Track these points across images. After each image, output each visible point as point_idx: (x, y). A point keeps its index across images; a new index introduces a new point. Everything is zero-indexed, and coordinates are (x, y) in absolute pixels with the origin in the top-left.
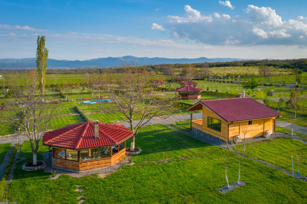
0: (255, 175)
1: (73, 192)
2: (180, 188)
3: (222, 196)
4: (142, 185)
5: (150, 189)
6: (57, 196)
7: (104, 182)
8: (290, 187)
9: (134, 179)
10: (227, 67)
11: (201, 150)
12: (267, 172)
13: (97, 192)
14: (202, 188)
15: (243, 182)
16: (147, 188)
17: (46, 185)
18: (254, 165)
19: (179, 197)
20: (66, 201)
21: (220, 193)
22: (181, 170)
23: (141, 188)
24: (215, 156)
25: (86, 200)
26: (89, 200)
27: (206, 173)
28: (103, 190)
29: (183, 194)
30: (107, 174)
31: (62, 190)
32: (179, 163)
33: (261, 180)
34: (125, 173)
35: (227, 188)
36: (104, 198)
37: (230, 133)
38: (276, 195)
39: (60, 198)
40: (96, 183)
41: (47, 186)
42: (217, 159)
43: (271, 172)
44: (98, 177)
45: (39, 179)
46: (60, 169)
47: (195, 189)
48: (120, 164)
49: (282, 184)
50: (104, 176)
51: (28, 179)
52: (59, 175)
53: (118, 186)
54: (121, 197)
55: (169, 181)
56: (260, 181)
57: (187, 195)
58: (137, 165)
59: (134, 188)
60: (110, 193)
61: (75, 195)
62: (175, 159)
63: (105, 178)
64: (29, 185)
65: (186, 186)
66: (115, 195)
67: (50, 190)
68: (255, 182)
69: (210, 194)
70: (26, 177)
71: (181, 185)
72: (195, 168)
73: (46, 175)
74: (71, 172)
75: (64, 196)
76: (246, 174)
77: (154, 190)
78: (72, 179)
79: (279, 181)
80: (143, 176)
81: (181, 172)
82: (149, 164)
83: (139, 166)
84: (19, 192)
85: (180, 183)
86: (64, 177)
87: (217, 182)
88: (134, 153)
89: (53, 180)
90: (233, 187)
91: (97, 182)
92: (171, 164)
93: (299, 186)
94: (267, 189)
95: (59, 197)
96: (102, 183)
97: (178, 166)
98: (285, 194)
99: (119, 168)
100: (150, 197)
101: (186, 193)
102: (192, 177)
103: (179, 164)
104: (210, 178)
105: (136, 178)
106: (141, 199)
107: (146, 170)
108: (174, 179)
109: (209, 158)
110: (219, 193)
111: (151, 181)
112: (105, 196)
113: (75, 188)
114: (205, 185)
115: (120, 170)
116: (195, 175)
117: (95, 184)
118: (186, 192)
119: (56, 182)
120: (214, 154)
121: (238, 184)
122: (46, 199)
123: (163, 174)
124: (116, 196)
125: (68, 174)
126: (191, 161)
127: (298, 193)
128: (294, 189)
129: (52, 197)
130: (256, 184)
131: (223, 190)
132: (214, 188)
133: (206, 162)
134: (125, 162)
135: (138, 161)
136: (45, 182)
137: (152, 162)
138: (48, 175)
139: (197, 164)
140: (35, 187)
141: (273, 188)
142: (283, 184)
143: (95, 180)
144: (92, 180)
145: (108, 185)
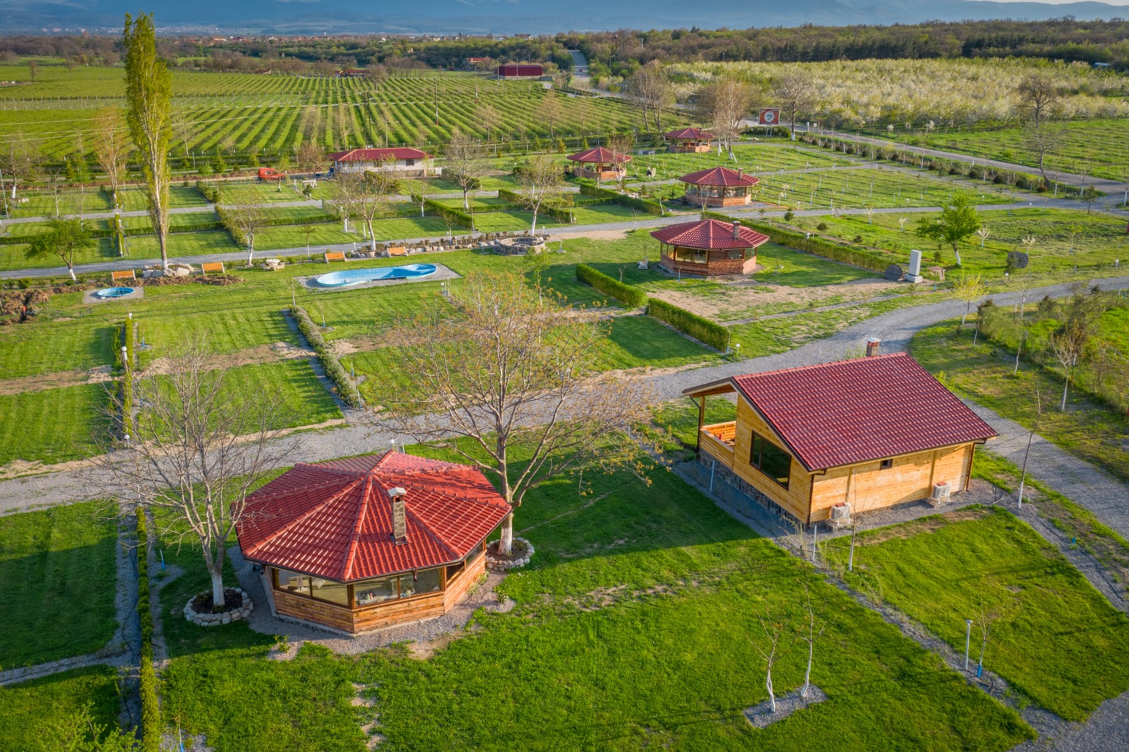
0: (857, 667)
1: (349, 710)
2: (642, 704)
3: (750, 736)
4: (537, 690)
5: (558, 704)
6: (307, 722)
7: (427, 676)
8: (945, 711)
9: (513, 665)
10: (889, 63)
11: (718, 555)
12: (896, 657)
13: (413, 709)
14: (702, 706)
15: (817, 690)
16: (548, 701)
17: (268, 682)
18: (864, 627)
19: (635, 737)
20: (334, 740)
21: (748, 726)
22: (649, 637)
23: (533, 701)
24: (757, 582)
25: (385, 736)
26: (393, 736)
27: (719, 651)
28: (429, 703)
29: (648, 726)
30: (435, 646)
31: (315, 699)
32: (648, 608)
33: (870, 687)
34: (487, 645)
35: (770, 711)
36: (434, 733)
37: (816, 497)
38: (897, 740)
39: (316, 728)
40: (408, 679)
41: (272, 685)
42: (759, 598)
43: (904, 658)
44: (411, 656)
45: (242, 656)
46: (298, 623)
47: (681, 712)
48: (472, 606)
49: (924, 702)
50: (427, 651)
51: (212, 656)
52: (296, 643)
53: (470, 693)
54: (478, 729)
55: (612, 676)
56: (866, 688)
57: (658, 731)
58: (522, 612)
59: (514, 699)
60: (449, 714)
61: (355, 720)
62: (636, 589)
63: (431, 661)
64: (222, 681)
65: (659, 699)
66: (463, 722)
67: (284, 700)
68: (850, 692)
69: (718, 730)
70: (205, 650)
71: (645, 696)
72: (692, 631)
73: (259, 644)
74: (329, 632)
75: (326, 722)
76: (834, 662)
77: (569, 708)
78: (337, 660)
79: (919, 689)
80: (538, 655)
81: (649, 643)
82: (556, 608)
83: (527, 614)
84: (200, 706)
85: (643, 687)
86: (312, 650)
87: (747, 688)
88: (511, 562)
89: (284, 663)
90: (786, 707)
91: (411, 676)
92: (622, 611)
93: (970, 710)
94: (878, 718)
95: (311, 725)
96: (423, 678)
97: (642, 621)
98: (923, 734)
99: (467, 623)
100: (557, 734)
101: (655, 723)
102: (678, 666)
103: (644, 614)
104: (727, 672)
105: (518, 662)
106: (533, 738)
107: (548, 631)
108: (628, 671)
109: (737, 591)
110: (745, 727)
111: (560, 676)
112: (436, 726)
113: (350, 694)
114: (710, 697)
115: (472, 629)
116: (689, 657)
117: (406, 682)
118: (656, 719)
119: (295, 672)
120: (755, 576)
121: (801, 699)
122: (280, 730)
123: (598, 650)
124: (466, 725)
125: (323, 643)
126: (683, 600)
127: (959, 733)
128: (952, 721)
129: (294, 722)
130: (851, 698)
131: (757, 718)
132: (734, 710)
133: (725, 609)
134: (485, 598)
135: (523, 595)
136: (262, 669)
137: (565, 602)
138: (267, 644)
139: (700, 614)
140: (240, 689)
141: (895, 715)
142: (928, 701)
143: (403, 668)
144: (393, 667)
145: (440, 685)
